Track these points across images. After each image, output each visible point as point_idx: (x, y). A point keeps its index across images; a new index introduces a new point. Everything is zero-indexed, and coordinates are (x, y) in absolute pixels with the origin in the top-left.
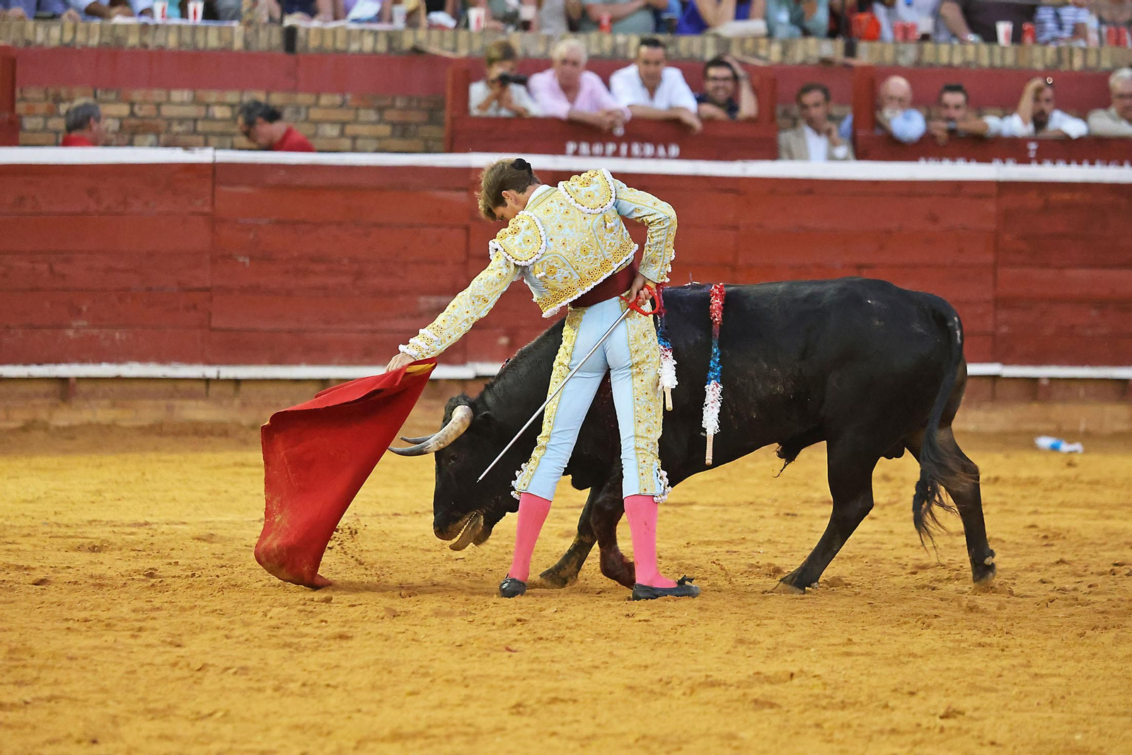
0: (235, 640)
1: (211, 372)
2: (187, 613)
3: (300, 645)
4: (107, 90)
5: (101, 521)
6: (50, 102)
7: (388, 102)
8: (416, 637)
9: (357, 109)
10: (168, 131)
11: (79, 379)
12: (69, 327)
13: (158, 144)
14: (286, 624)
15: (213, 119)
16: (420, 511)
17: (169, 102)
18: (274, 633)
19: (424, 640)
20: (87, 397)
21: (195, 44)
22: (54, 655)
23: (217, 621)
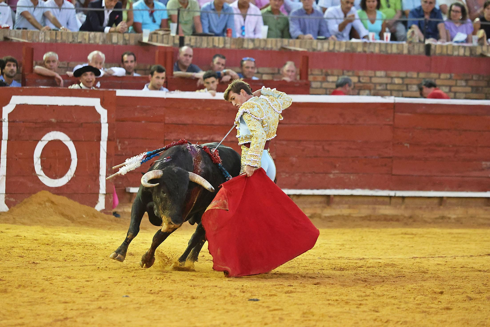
0: (401, 309)
1: (392, 193)
2: (380, 297)
3: (429, 312)
4: (348, 71)
5: (344, 257)
6: (323, 76)
7: (470, 77)
8: (479, 309)
9: (456, 80)
10: (375, 89)
11: (335, 196)
12: (331, 173)
13: (370, 95)
14: (424, 303)
15: (395, 84)
16: (482, 254)
17: (375, 76)
18: (418, 307)
19: (483, 310)
20: (338, 203)
21: (387, 51)
22: (323, 315)
23: (393, 301)
